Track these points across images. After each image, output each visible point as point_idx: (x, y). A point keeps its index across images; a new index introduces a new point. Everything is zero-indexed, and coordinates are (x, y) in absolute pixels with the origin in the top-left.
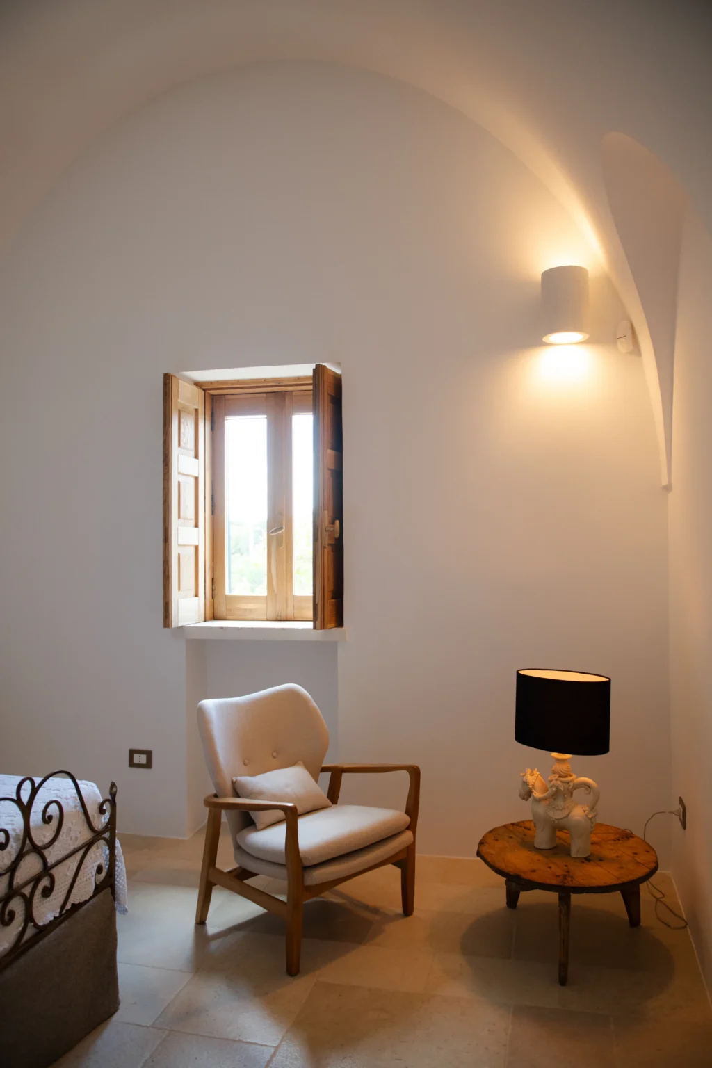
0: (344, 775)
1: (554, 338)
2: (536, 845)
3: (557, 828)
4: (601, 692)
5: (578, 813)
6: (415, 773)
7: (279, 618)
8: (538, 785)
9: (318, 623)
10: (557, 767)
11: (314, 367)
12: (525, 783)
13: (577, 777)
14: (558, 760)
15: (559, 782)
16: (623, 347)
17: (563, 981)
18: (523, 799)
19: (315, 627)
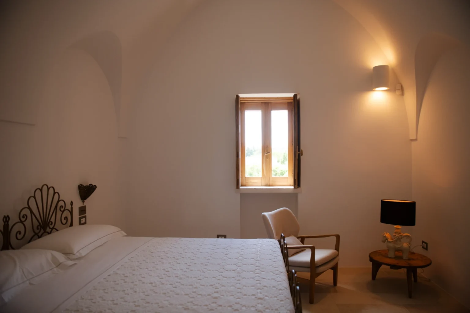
0: (305, 239)
1: (377, 89)
2: (390, 256)
3: (398, 250)
4: (412, 206)
5: (405, 245)
6: (338, 237)
7: (267, 185)
8: (389, 237)
9: (296, 186)
10: (397, 230)
11: (294, 95)
12: (385, 237)
13: (404, 234)
14: (397, 228)
15: (398, 236)
16: (398, 93)
17: (410, 297)
18: (383, 242)
19: (295, 188)
